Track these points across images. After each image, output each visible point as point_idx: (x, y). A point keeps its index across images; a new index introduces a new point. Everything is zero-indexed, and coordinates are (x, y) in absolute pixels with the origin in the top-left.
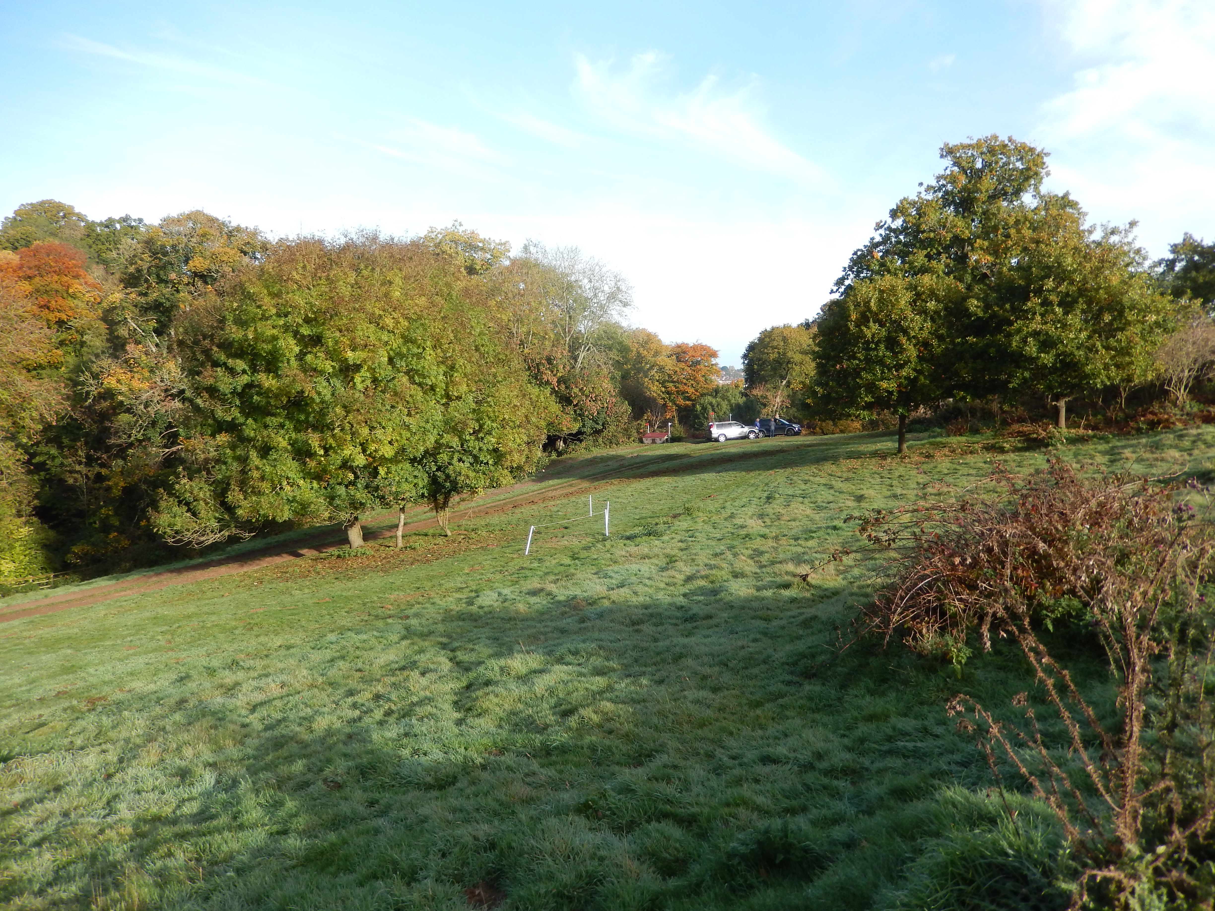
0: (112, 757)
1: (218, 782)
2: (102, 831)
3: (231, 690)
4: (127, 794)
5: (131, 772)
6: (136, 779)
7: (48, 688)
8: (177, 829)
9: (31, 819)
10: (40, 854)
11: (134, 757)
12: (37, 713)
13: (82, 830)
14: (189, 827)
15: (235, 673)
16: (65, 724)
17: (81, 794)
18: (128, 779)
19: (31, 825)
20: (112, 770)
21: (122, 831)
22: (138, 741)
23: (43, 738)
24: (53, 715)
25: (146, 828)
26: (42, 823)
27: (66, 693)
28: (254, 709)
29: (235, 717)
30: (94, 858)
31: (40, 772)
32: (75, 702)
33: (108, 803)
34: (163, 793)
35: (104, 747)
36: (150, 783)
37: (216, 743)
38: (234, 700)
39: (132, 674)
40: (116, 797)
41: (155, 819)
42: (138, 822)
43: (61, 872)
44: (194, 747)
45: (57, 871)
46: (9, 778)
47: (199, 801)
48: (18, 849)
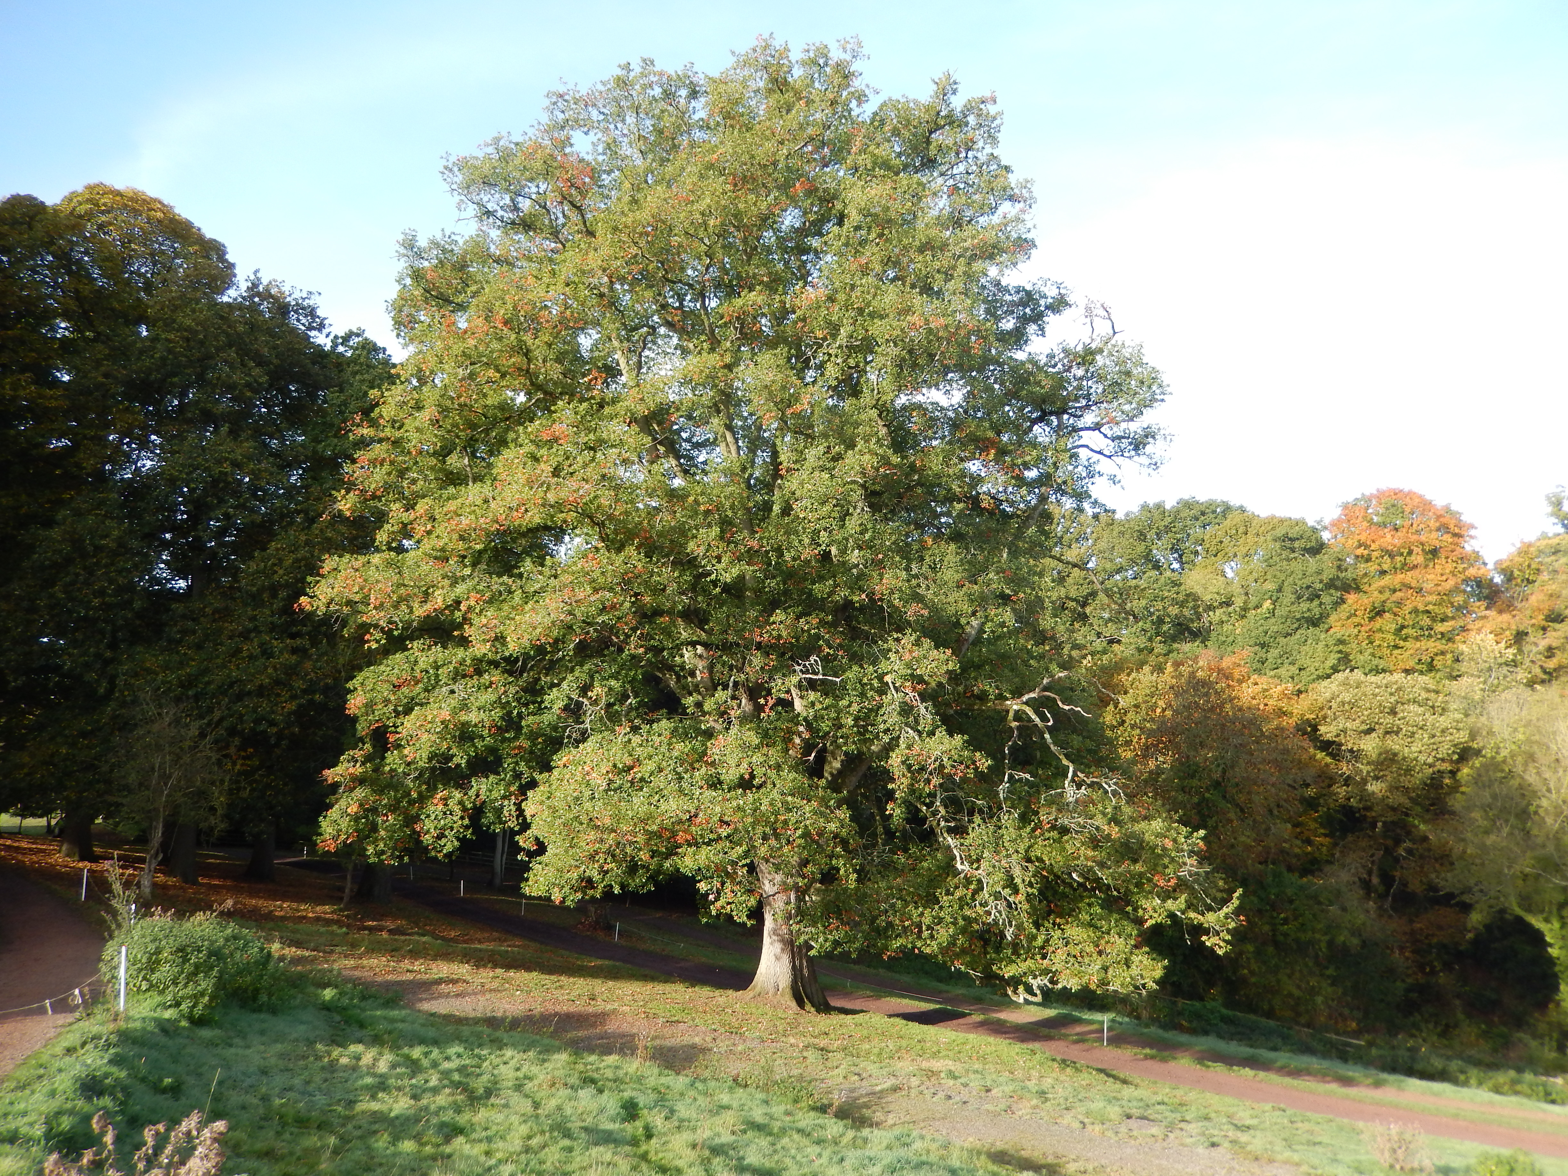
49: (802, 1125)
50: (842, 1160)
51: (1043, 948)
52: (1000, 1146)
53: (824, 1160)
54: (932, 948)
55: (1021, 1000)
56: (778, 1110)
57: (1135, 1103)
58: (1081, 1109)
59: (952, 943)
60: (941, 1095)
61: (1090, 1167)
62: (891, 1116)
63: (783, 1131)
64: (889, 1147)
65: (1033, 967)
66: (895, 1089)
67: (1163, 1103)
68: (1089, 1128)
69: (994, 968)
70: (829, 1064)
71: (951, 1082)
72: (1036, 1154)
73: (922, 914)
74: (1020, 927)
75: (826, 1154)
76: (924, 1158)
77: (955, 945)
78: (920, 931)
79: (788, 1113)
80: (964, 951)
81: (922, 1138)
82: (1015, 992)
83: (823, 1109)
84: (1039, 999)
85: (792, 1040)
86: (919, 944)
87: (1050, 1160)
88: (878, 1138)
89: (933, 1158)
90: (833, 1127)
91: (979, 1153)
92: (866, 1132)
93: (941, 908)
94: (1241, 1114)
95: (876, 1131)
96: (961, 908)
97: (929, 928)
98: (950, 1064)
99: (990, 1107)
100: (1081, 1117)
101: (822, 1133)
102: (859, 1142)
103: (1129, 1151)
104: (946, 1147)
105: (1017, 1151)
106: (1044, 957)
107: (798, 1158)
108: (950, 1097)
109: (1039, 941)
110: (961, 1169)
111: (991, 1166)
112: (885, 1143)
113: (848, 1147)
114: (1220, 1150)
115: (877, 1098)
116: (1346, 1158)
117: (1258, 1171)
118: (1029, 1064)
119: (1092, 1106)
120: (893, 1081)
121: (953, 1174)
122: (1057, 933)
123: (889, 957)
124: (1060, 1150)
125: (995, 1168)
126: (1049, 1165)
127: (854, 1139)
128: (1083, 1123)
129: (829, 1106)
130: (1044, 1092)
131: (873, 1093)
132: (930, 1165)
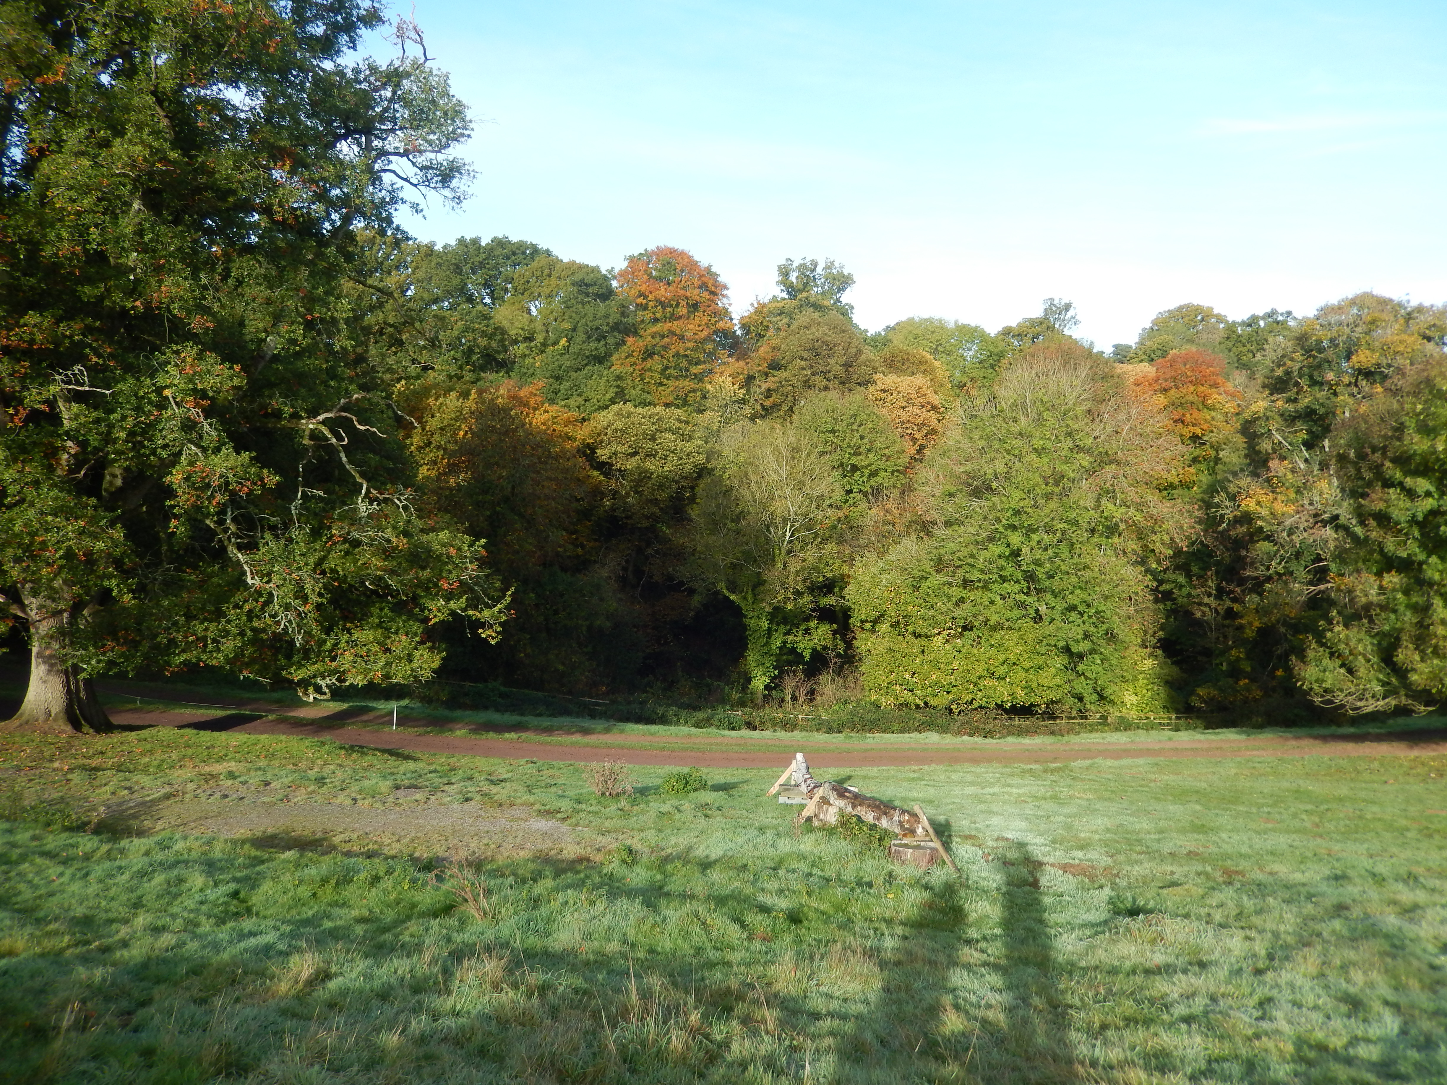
0: (1260, 948)
1: (1404, 1032)
2: (1257, 1036)
3: (1409, 912)
4: (1283, 1002)
5: (1285, 976)
6: (1291, 985)
7: (1179, 843)
8: (1353, 1074)
9: (1175, 989)
10: (1189, 1033)
11: (1287, 958)
12: (1169, 868)
13: (1234, 1026)
14: (1370, 1077)
15: (1412, 890)
16: (1201, 891)
17: (1228, 982)
18: (1282, 981)
19: (1176, 996)
20: (1261, 965)
21: (1282, 1045)
22: (1290, 940)
23: (1177, 899)
24: (1186, 876)
25: (1312, 1055)
26: (1188, 998)
27: (1197, 854)
29: (1419, 952)
30: (1250, 1067)
31: (1181, 938)
32: (1209, 869)
33: (1261, 1004)
34: (1329, 1017)
35: (1248, 933)
36: (1310, 999)
37: (1396, 977)
38: (1415, 928)
39: (1272, 853)
40: (1270, 1000)
41: (1322, 1048)
42: (1300, 1042)
43: (1215, 1066)
44: (1365, 973)
45: (1209, 1062)
46: (1149, 933)
47: (1379, 1047)
48: (1165, 1017)
49: (48, 847)
50: (87, 874)
51: (332, 651)
52: (270, 831)
53: (65, 879)
54: (217, 660)
55: (311, 699)
56: (22, 837)
57: (409, 775)
58: (355, 787)
59: (239, 655)
60: (218, 795)
61: (355, 836)
62: (160, 822)
63: (23, 858)
64: (147, 854)
65: (322, 670)
66: (168, 797)
68: (360, 802)
69: (284, 673)
70: (96, 783)
71: (230, 782)
72: (306, 833)
73: (206, 629)
74: (308, 634)
75: (68, 872)
76: (184, 857)
77: (243, 655)
78: (205, 646)
79: (34, 838)
80: (253, 661)
81: (185, 838)
82: (305, 692)
83: (80, 827)
84: (328, 696)
85: (56, 765)
86: (204, 657)
87: (318, 835)
88: (136, 845)
89: (193, 855)
90: (86, 843)
91: (244, 842)
92: (124, 843)
93: (229, 622)
94: (500, 770)
95: (136, 841)
96: (250, 619)
97: (214, 641)
98: (233, 766)
99: (266, 799)
100: (353, 795)
101: (71, 852)
102: (114, 853)
103: (393, 816)
104: (209, 843)
105: (287, 833)
106: (334, 659)
107: (36, 880)
108: (226, 796)
109: (329, 645)
110: (220, 861)
111: (254, 853)
112: (143, 849)
113: (98, 862)
114: (472, 803)
115: (148, 807)
116: (571, 793)
117: (499, 815)
118: (317, 755)
119: (366, 783)
120: (167, 789)
121: (210, 866)
122: (346, 637)
123: (172, 673)
124: (329, 826)
125: (258, 853)
126: (316, 840)
127: (109, 851)
128: (355, 800)
129: (86, 824)
130: (324, 778)
131: (144, 803)
132: (186, 862)
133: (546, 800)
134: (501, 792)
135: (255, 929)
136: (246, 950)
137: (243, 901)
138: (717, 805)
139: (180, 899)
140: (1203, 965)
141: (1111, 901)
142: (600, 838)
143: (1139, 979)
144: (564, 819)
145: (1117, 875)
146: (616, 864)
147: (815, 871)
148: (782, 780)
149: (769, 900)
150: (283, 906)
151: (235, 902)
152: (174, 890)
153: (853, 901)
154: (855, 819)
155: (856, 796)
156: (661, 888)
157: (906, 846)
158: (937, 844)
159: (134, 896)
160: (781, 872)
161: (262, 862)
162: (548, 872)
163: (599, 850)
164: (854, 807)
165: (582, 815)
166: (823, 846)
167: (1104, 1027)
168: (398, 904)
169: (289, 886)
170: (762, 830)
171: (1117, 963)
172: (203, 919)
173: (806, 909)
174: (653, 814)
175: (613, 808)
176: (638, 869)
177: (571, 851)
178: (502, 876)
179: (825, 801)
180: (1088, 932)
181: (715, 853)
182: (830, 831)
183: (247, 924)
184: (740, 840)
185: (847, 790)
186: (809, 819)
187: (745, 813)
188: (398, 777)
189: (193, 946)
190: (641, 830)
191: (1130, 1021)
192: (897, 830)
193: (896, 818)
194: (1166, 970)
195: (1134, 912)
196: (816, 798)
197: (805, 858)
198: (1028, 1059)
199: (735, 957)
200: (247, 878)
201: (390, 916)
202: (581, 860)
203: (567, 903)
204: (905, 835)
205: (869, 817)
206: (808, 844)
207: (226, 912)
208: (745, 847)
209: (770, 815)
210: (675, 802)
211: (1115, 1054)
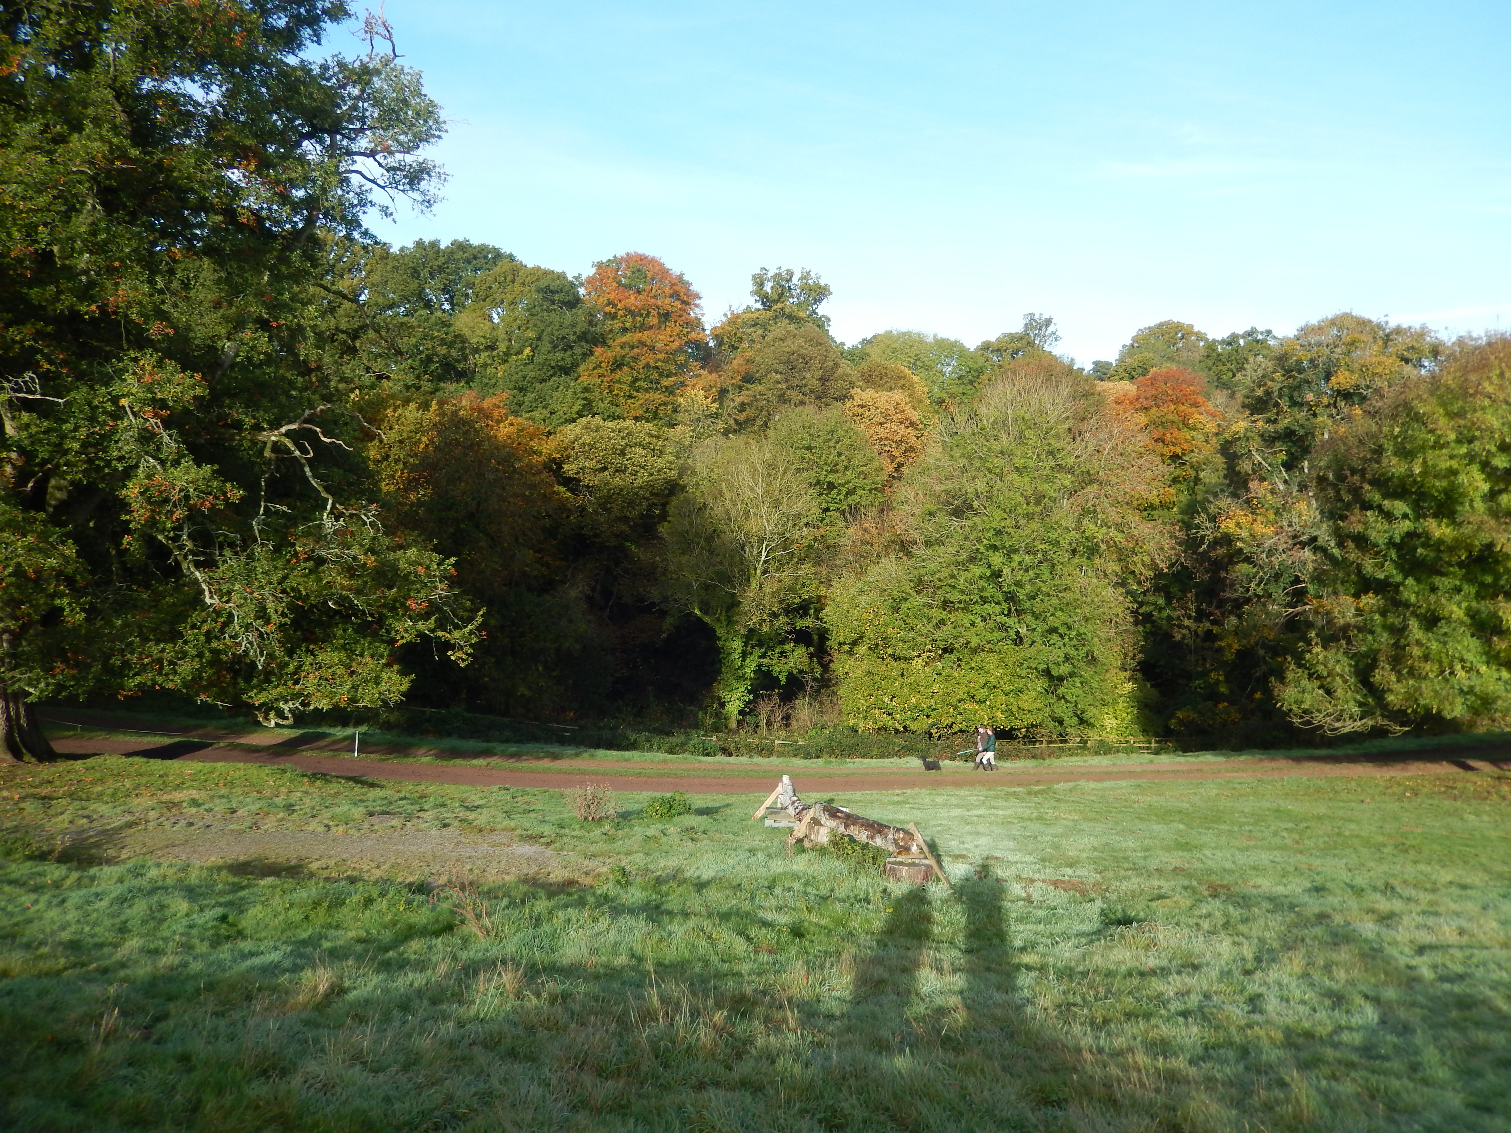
0: (1248, 952)
1: (1383, 1022)
2: (1250, 1026)
3: (1387, 919)
4: (1272, 997)
5: (1273, 975)
6: (1279, 983)
7: (1165, 860)
8: (1338, 1055)
9: (1171, 988)
10: (1186, 1025)
11: (1273, 960)
12: (1156, 883)
13: (1228, 1017)
14: (1355, 1058)
15: (1389, 899)
16: (1188, 903)
17: (1220, 981)
18: (1270, 980)
19: (1172, 994)
20: (1249, 966)
21: (1272, 1034)
22: (1275, 945)
23: (1167, 909)
24: (1173, 890)
25: (1301, 1041)
26: (1183, 995)
27: (1183, 870)
28: (1421, 950)
29: (1396, 954)
30: (1244, 1052)
31: (1173, 943)
32: (1195, 883)
33: (1251, 999)
34: (1315, 1011)
35: (1236, 939)
36: (1297, 995)
38: (1393, 933)
39: (1255, 868)
40: (1260, 996)
41: (1309, 1035)
42: (1288, 1032)
43: (1211, 1051)
44: (1347, 971)
45: (1206, 1049)
46: (1142, 940)
47: (1361, 1034)
48: (1163, 1012)
49: (13, 876)
50: (63, 901)
51: (295, 673)
52: (242, 858)
53: (41, 906)
54: (173, 683)
55: (272, 725)
57: (379, 802)
58: (326, 814)
59: (197, 678)
60: (183, 823)
61: (332, 863)
62: (124, 851)
64: (121, 881)
65: (285, 693)
66: (130, 825)
67: (405, 798)
68: (334, 829)
69: (244, 697)
70: (52, 812)
71: (194, 810)
72: (280, 860)
73: (162, 651)
74: (271, 656)
76: (160, 883)
77: (201, 678)
78: (161, 668)
80: (211, 684)
81: (159, 865)
82: (266, 718)
83: (43, 857)
84: (290, 721)
86: (160, 680)
87: (293, 862)
88: (107, 874)
89: (169, 882)
90: (54, 872)
91: (220, 869)
92: (93, 871)
93: (185, 642)
94: (473, 797)
95: (105, 868)
96: (209, 640)
97: (171, 663)
98: (194, 794)
99: (234, 827)
100: (326, 822)
101: (39, 880)
102: (86, 881)
103: (369, 843)
104: (185, 869)
105: (261, 861)
106: (296, 682)
107: (10, 908)
108: (192, 824)
109: (291, 668)
110: (200, 887)
111: (232, 879)
112: (116, 877)
113: (71, 888)
114: (451, 829)
115: (110, 835)
116: (553, 818)
117: (480, 841)
118: (279, 782)
119: (338, 810)
120: (128, 818)
121: (191, 893)
122: (310, 659)
123: (125, 697)
124: (304, 853)
125: (236, 880)
126: (293, 867)
127: (79, 879)
128: (328, 826)
129: (51, 852)
130: (292, 805)
131: (104, 832)
132: (165, 888)
133: (527, 825)
134: (481, 818)
135: (254, 949)
136: (252, 968)
137: (232, 925)
138: (702, 828)
139: (166, 925)
140: (1196, 967)
141: (1103, 912)
142: (587, 862)
143: (1135, 981)
144: (548, 844)
145: (1107, 890)
146: (611, 884)
147: (809, 889)
148: (768, 803)
149: (769, 917)
150: (276, 929)
151: (224, 926)
152: (158, 915)
153: (853, 916)
154: (847, 839)
155: (848, 816)
156: (657, 907)
157: (901, 863)
158: (931, 862)
159: (117, 920)
160: (778, 891)
161: (243, 888)
162: (542, 893)
163: (587, 874)
164: (847, 827)
165: (566, 840)
166: (816, 866)
167: (1106, 1021)
168: (395, 925)
169: (280, 909)
170: (752, 851)
171: (1112, 967)
172: (196, 941)
173: (806, 924)
174: (639, 838)
175: (597, 832)
176: (632, 890)
177: (558, 875)
178: (496, 898)
179: (816, 822)
180: (1084, 940)
181: (707, 874)
182: (822, 851)
183: (246, 945)
184: (731, 862)
185: (839, 811)
186: (800, 841)
187: (732, 837)
188: (369, 804)
189: (196, 966)
190: (628, 854)
191: (1129, 1016)
192: (892, 848)
193: (890, 836)
194: (1163, 972)
195: (1126, 921)
196: (807, 819)
197: (799, 878)
198: (1038, 1050)
199: (745, 968)
200: (230, 904)
201: (387, 936)
202: (571, 883)
203: (569, 920)
204: (899, 853)
205: (862, 836)
206: (800, 864)
207: (217, 935)
208: (738, 868)
209: (757, 838)
210: (659, 826)
211: (1119, 1042)
